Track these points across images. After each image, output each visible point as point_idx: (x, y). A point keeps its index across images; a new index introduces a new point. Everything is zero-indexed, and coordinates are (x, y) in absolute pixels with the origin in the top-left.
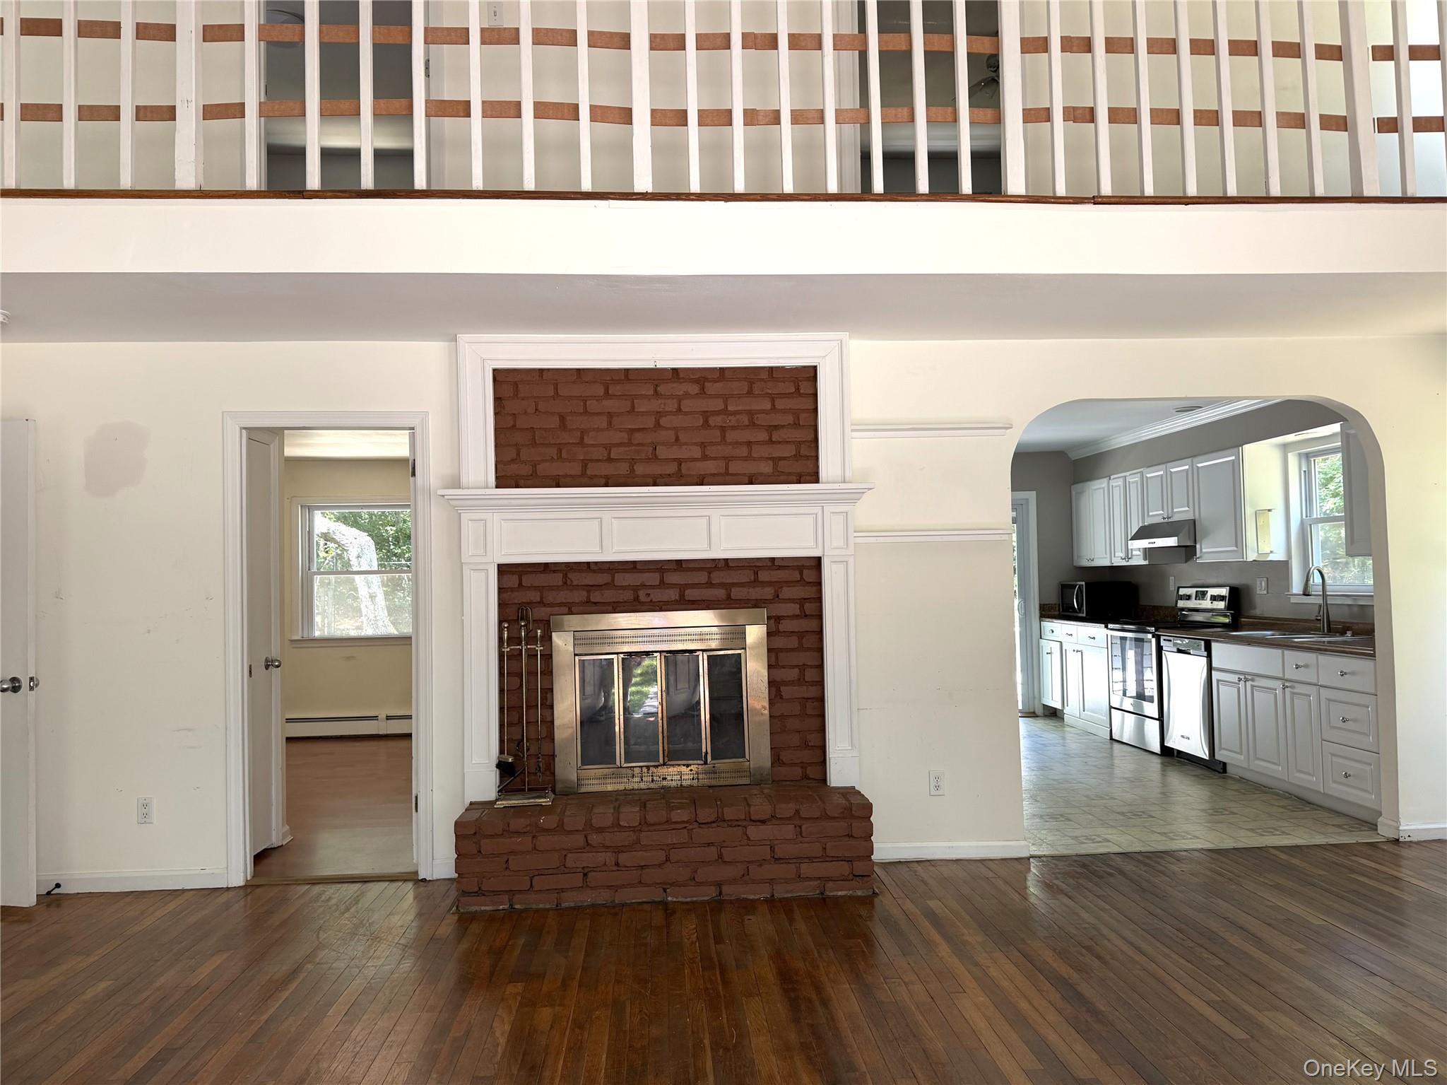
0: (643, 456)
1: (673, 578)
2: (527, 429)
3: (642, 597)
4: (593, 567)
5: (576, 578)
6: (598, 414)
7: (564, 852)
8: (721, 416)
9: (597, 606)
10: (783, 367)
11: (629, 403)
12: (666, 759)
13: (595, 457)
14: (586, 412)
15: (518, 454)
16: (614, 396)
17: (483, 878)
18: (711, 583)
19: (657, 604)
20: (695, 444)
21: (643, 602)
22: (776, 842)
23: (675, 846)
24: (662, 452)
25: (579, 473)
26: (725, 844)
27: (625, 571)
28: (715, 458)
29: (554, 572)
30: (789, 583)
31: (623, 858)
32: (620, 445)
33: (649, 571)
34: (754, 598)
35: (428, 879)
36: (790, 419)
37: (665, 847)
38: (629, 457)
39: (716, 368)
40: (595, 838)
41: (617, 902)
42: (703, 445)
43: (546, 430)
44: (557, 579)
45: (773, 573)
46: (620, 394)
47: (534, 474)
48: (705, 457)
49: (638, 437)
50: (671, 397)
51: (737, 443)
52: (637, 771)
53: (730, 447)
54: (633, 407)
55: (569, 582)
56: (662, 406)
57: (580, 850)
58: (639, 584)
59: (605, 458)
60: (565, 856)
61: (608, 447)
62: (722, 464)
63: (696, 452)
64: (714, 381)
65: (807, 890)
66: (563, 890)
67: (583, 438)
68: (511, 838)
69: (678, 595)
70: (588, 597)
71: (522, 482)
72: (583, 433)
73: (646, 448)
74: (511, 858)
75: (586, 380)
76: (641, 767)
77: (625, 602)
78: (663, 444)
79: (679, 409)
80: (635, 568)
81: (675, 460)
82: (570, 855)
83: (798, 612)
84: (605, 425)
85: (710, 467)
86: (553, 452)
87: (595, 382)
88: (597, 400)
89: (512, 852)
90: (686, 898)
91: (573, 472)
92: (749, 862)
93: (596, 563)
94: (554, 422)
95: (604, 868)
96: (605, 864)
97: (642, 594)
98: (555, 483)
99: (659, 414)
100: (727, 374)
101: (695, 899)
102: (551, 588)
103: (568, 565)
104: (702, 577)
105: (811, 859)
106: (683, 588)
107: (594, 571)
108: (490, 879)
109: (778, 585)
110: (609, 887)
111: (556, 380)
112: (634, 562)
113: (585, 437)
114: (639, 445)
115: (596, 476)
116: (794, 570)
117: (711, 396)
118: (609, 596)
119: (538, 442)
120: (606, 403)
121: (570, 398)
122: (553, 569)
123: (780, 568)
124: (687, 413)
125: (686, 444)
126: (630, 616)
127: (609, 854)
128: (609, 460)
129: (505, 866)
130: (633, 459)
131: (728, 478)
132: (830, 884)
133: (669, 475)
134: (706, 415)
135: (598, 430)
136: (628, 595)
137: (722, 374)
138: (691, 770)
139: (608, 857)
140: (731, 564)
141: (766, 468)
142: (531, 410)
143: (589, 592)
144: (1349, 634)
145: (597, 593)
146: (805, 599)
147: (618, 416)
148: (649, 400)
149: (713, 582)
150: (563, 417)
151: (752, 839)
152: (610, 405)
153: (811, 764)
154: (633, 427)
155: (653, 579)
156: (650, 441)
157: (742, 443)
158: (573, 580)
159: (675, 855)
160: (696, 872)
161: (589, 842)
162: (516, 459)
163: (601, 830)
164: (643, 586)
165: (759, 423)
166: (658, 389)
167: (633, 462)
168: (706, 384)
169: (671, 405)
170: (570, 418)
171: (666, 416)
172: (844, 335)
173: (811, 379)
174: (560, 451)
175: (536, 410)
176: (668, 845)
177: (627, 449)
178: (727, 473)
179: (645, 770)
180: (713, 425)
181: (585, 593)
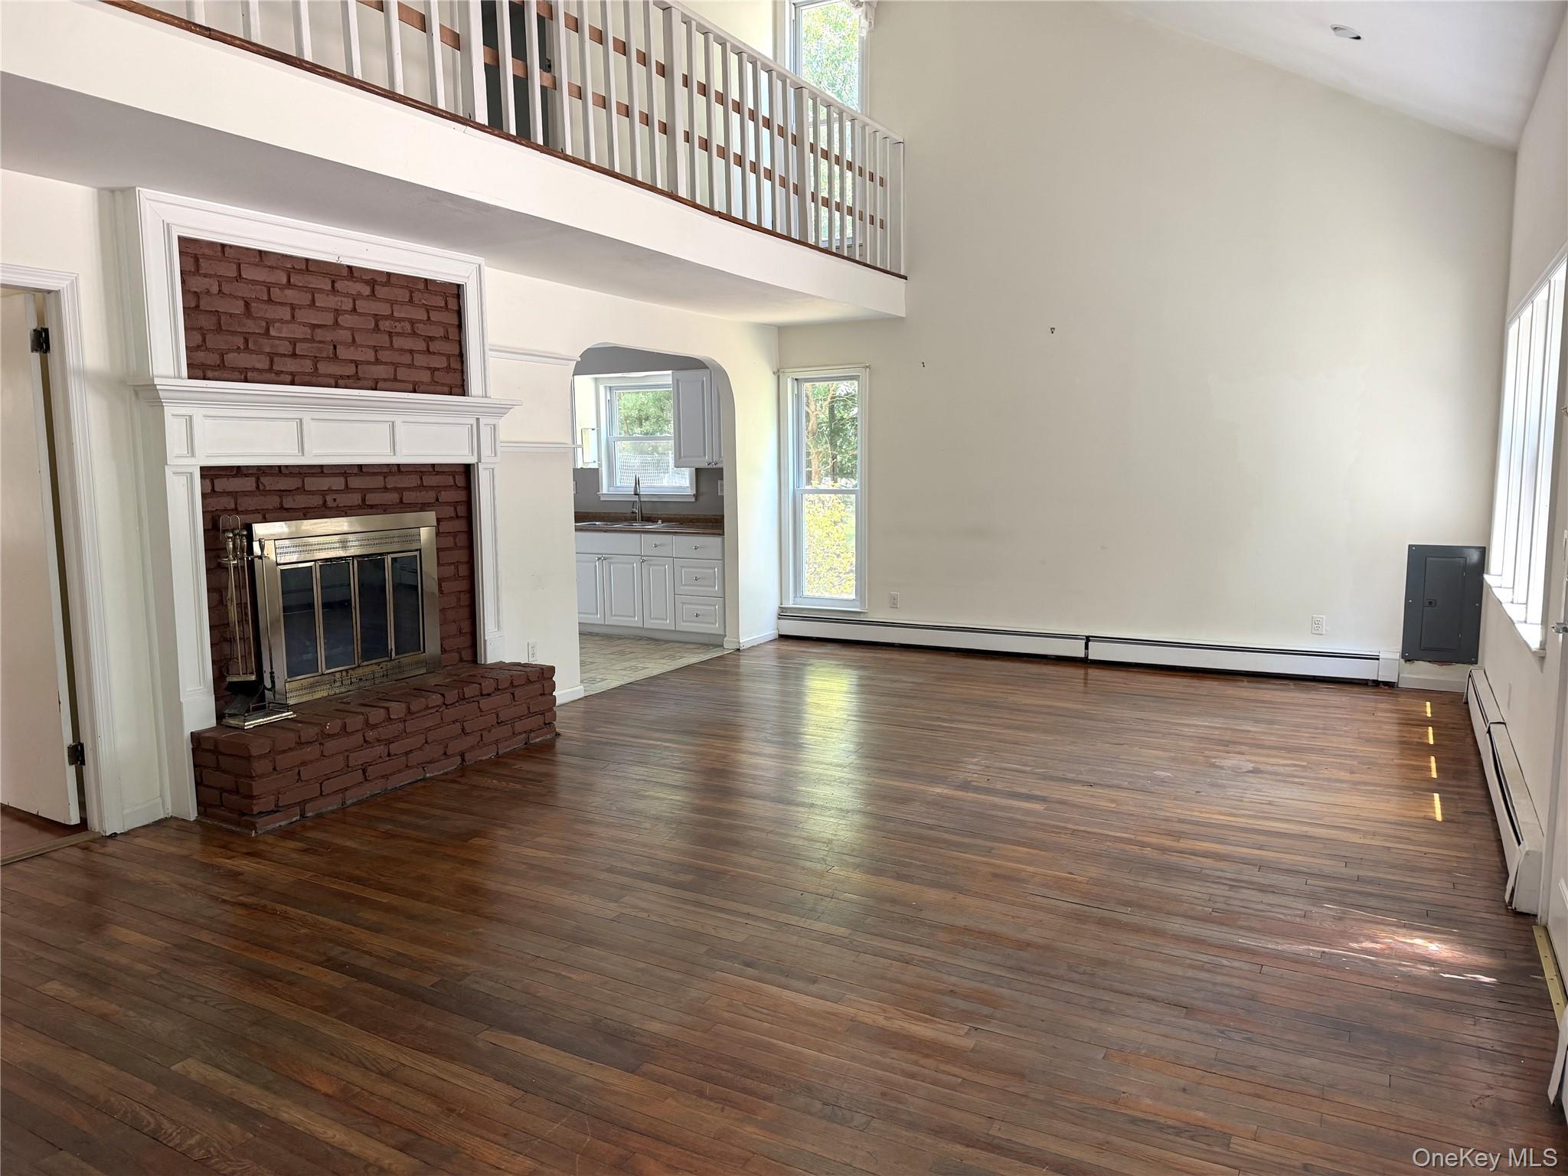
0: (324, 355)
1: (355, 482)
2: (211, 311)
3: (330, 503)
4: (284, 471)
5: (268, 482)
6: (281, 304)
7: (347, 754)
8: (389, 321)
9: (288, 512)
10: (435, 281)
11: (310, 296)
12: (360, 661)
13: (281, 351)
14: (270, 301)
15: (204, 340)
16: (295, 285)
17: (279, 793)
18: (386, 488)
19: (342, 509)
20: (368, 347)
21: (331, 508)
22: (499, 709)
23: (432, 728)
24: (342, 353)
25: (267, 367)
26: (466, 719)
27: (313, 475)
28: (386, 363)
29: (246, 475)
30: (446, 488)
31: (394, 748)
32: (304, 340)
33: (334, 475)
34: (421, 502)
35: (118, 832)
36: (440, 332)
37: (424, 731)
38: (312, 355)
39: (384, 272)
40: (371, 735)
41: (389, 788)
42: (376, 349)
43: (231, 315)
44: (249, 484)
45: (434, 477)
46: (301, 285)
47: (221, 365)
48: (377, 362)
49: (319, 334)
50: (347, 295)
51: (402, 350)
52: (338, 675)
53: (397, 353)
54: (313, 300)
55: (261, 488)
56: (339, 304)
57: (360, 748)
58: (326, 489)
59: (290, 353)
60: (348, 756)
61: (294, 342)
62: (391, 369)
63: (370, 355)
64: (384, 285)
65: (517, 743)
66: (346, 789)
67: (269, 329)
68: (301, 749)
69: (360, 500)
70: (281, 503)
71: (209, 374)
72: (269, 324)
73: (327, 346)
74: (302, 769)
75: (269, 264)
76: (341, 671)
77: (315, 507)
78: (341, 343)
79: (354, 310)
80: (322, 472)
81: (352, 361)
82: (352, 754)
83: (453, 514)
84: (288, 317)
85: (380, 371)
86: (239, 341)
87: (277, 268)
88: (280, 288)
89: (304, 763)
90: (440, 771)
91: (258, 366)
92: (481, 730)
93: (287, 467)
94: (238, 308)
95: (381, 760)
96: (381, 757)
97: (329, 498)
98: (243, 377)
99: (337, 312)
100: (393, 280)
101: (446, 770)
102: (245, 494)
103: (259, 468)
104: (378, 482)
105: (520, 718)
106: (364, 492)
107: (285, 475)
108: (285, 793)
109: (438, 488)
110: (383, 777)
111: (239, 260)
112: (322, 466)
113: (271, 328)
114: (320, 342)
115: (282, 371)
116: (449, 475)
117: (380, 300)
118: (301, 501)
119: (224, 328)
120: (289, 292)
121: (254, 282)
122: (245, 473)
123: (438, 473)
124: (360, 314)
125: (361, 346)
126: (326, 522)
127: (382, 747)
128: (294, 355)
129: (297, 777)
130: (316, 357)
131: (397, 385)
132: (532, 734)
133: (348, 376)
134: (377, 318)
135: (281, 321)
136: (317, 501)
137: (389, 279)
138: (381, 668)
139: (381, 749)
140: (402, 469)
141: (425, 376)
142: (215, 289)
143: (281, 497)
144: (660, 522)
145: (290, 498)
146: (456, 502)
147: (300, 309)
148: (328, 295)
149: (388, 487)
150: (248, 303)
151: (483, 710)
152: (291, 295)
153: (464, 649)
154: (315, 322)
155: (338, 483)
156: (329, 339)
157: (406, 351)
158: (266, 484)
159: (431, 736)
160: (447, 747)
161: (367, 739)
162: (202, 346)
163: (374, 727)
164: (330, 490)
165: (419, 332)
166: (336, 285)
167: (316, 360)
168: (376, 286)
169: (348, 305)
170: (255, 305)
171: (343, 315)
172: (480, 260)
173: (455, 296)
174: (246, 341)
175: (220, 291)
176: (426, 729)
177: (310, 345)
178: (395, 379)
179: (344, 674)
180: (382, 329)
181: (277, 499)
